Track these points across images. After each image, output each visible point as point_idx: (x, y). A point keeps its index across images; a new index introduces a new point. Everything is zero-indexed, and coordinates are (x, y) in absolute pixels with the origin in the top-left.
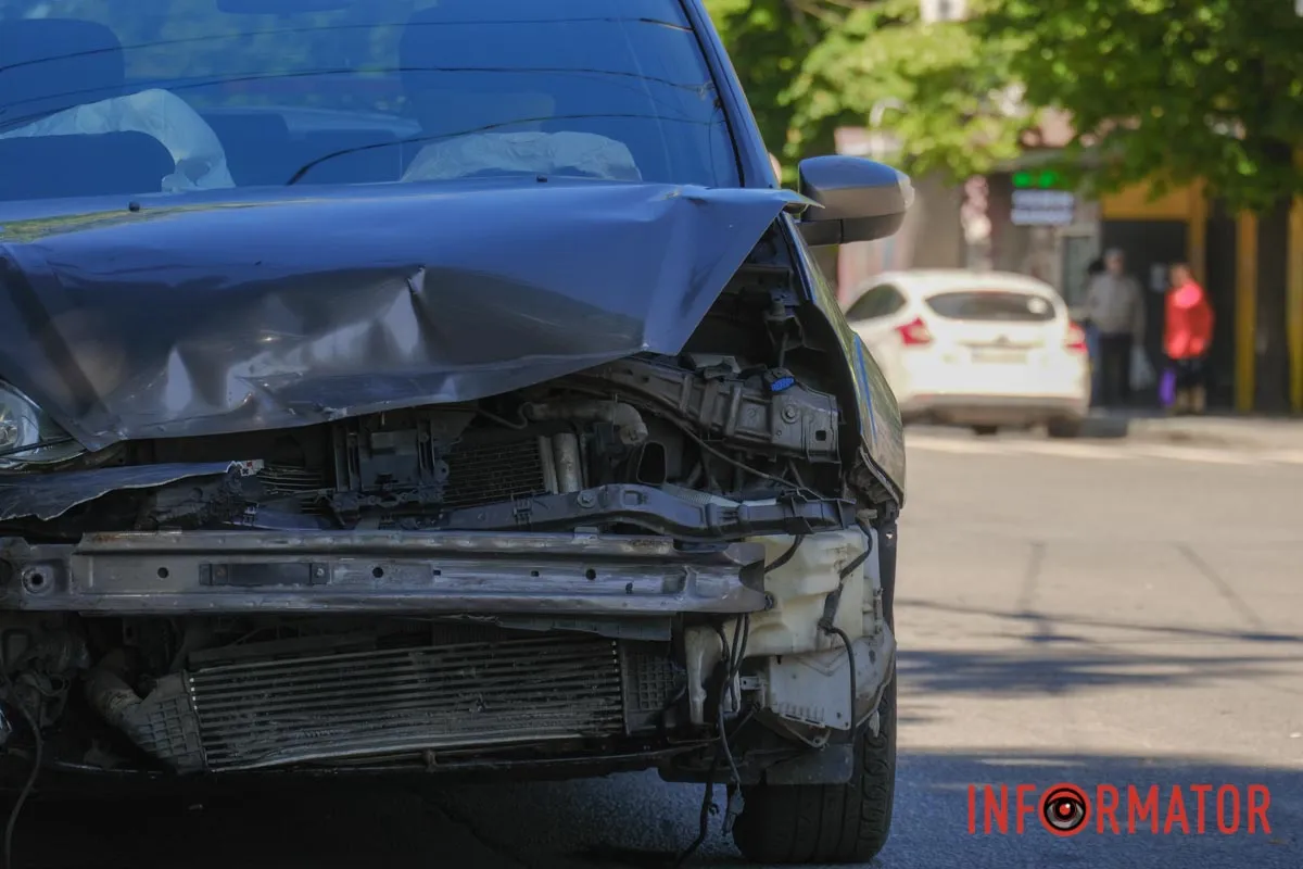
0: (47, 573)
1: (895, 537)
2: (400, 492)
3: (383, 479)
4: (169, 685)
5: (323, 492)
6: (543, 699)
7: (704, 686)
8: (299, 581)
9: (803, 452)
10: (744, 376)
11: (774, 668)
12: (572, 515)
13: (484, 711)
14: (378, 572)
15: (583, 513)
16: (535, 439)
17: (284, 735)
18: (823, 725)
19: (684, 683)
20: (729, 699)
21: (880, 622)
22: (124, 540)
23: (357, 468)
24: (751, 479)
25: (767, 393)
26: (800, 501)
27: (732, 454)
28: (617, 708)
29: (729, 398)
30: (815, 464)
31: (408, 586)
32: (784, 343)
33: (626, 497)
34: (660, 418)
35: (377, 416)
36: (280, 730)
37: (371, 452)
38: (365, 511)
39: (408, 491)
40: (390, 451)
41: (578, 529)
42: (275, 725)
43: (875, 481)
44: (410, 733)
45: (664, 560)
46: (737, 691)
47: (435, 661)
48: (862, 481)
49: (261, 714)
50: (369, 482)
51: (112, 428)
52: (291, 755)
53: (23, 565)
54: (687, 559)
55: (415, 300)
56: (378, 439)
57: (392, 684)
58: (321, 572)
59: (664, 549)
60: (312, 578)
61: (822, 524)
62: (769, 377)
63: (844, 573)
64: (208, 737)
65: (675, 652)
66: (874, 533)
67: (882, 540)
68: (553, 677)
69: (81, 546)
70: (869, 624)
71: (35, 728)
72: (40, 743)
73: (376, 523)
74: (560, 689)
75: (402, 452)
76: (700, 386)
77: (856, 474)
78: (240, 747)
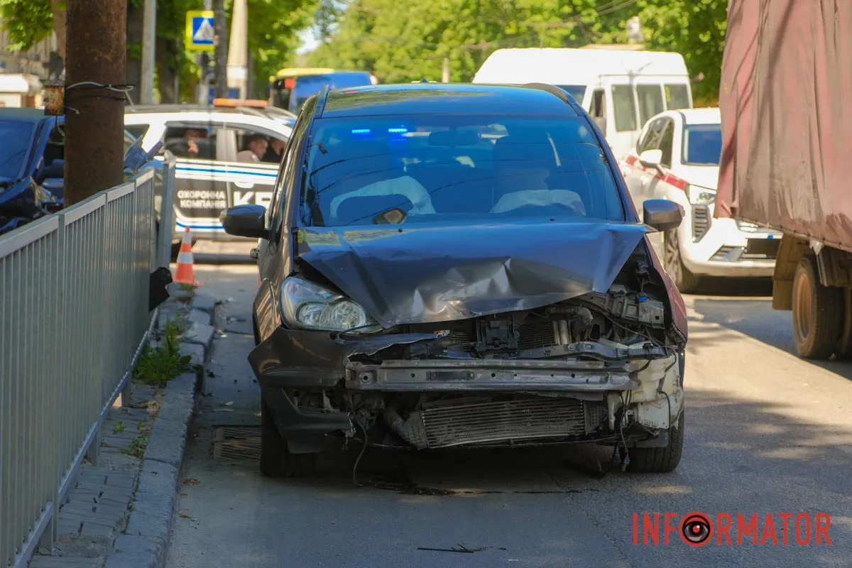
0: (369, 375)
1: (684, 355)
2: (501, 344)
3: (495, 339)
4: (414, 416)
5: (472, 344)
6: (554, 421)
7: (615, 415)
8: (464, 379)
9: (650, 324)
10: (628, 295)
11: (640, 406)
12: (566, 353)
13: (532, 425)
14: (493, 375)
15: (570, 352)
16: (551, 322)
17: (457, 434)
18: (658, 427)
19: (607, 415)
20: (624, 420)
21: (679, 388)
22: (397, 363)
23: (485, 335)
24: (631, 334)
25: (637, 302)
26: (651, 347)
27: (624, 325)
28: (582, 425)
29: (623, 304)
30: (655, 329)
31: (504, 381)
32: (643, 281)
33: (586, 346)
34: (597, 313)
35: (493, 315)
36: (456, 432)
37: (490, 328)
38: (488, 351)
39: (504, 343)
40: (498, 328)
41: (568, 359)
42: (454, 431)
43: (677, 335)
44: (505, 434)
45: (601, 370)
46: (627, 417)
47: (514, 406)
48: (673, 335)
49: (449, 426)
50: (489, 341)
51: (394, 319)
52: (459, 442)
53: (360, 373)
54: (609, 370)
55: (507, 271)
56: (493, 324)
57: (498, 415)
58: (472, 375)
59: (601, 366)
60: (468, 377)
61: (660, 356)
62: (638, 296)
63: (667, 370)
64: (429, 435)
65: (604, 404)
66: (677, 354)
67: (680, 356)
68: (558, 413)
69: (382, 365)
70: (675, 388)
71: (364, 431)
72: (366, 437)
73: (492, 356)
74: (561, 417)
75: (501, 328)
76: (612, 299)
77: (670, 332)
78: (441, 439)
